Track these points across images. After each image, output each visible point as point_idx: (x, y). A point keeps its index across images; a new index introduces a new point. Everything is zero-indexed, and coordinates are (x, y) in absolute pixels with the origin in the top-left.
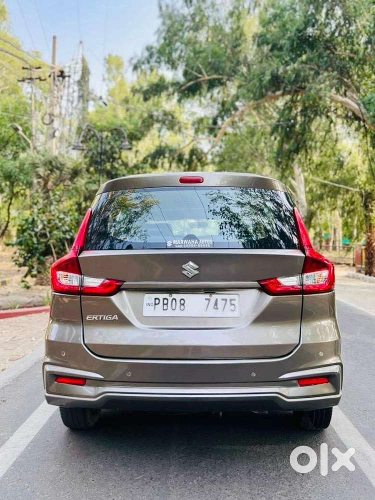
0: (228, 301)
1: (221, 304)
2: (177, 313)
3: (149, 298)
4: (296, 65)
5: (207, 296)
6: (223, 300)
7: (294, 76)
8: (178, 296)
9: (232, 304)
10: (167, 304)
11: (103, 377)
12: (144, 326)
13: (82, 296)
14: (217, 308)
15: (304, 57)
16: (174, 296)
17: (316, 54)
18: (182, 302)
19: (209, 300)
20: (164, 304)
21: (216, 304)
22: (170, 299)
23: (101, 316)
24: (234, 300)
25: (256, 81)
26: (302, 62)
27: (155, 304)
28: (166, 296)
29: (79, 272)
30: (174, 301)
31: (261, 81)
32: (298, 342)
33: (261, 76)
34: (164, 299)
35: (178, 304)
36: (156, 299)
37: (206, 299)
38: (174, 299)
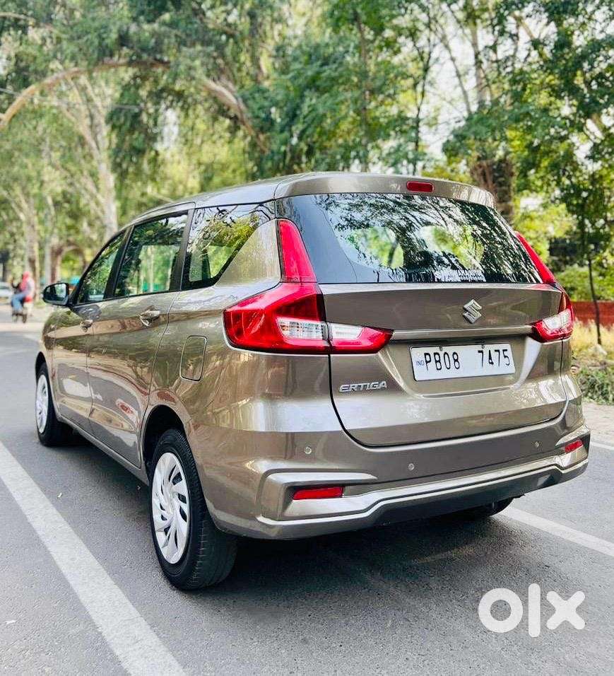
0: (502, 352)
1: (495, 355)
2: (453, 373)
3: (418, 353)
4: (156, 26)
5: (479, 347)
6: (496, 351)
7: (153, 41)
8: (450, 350)
9: (505, 357)
10: (439, 361)
11: (375, 478)
13: (332, 355)
14: (492, 363)
15: (166, 17)
16: (446, 349)
17: (183, 17)
18: (455, 356)
19: (481, 352)
20: (436, 362)
21: (490, 358)
22: (442, 354)
23: (362, 384)
24: (506, 350)
25: (93, 37)
26: (164, 23)
27: (427, 362)
28: (436, 349)
29: (323, 318)
30: (446, 355)
31: (101, 39)
33: (102, 31)
34: (435, 354)
35: (452, 361)
36: (426, 354)
37: (479, 352)
38: (446, 353)
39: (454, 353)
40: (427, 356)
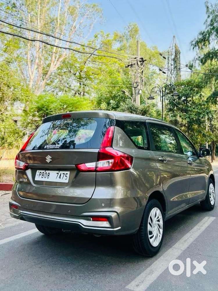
0: (65, 174)
1: (62, 175)
2: (46, 180)
3: (38, 172)
5: (58, 172)
6: (63, 174)
8: (48, 172)
9: (66, 176)
10: (43, 175)
11: (20, 206)
12: (36, 185)
14: (60, 178)
16: (46, 171)
20: (42, 175)
21: (60, 176)
22: (45, 173)
23: (23, 179)
24: (67, 174)
27: (40, 175)
28: (44, 171)
29: (20, 160)
32: (90, 197)
34: (43, 173)
35: (47, 175)
37: (57, 173)
38: (46, 173)
39: (49, 173)
40: (40, 173)
